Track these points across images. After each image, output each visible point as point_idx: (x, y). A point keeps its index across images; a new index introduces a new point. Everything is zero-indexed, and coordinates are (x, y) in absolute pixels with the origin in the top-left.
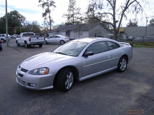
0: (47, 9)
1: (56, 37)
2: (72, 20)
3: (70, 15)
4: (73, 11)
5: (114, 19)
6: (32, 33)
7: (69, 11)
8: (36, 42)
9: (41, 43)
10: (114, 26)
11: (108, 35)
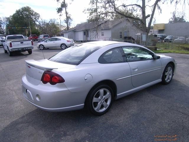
0: (63, 3)
1: (56, 39)
2: (96, 16)
3: (93, 10)
4: (96, 4)
5: (144, 13)
6: (21, 35)
7: (91, 4)
8: (20, 48)
9: (26, 48)
10: (144, 22)
11: (136, 34)
